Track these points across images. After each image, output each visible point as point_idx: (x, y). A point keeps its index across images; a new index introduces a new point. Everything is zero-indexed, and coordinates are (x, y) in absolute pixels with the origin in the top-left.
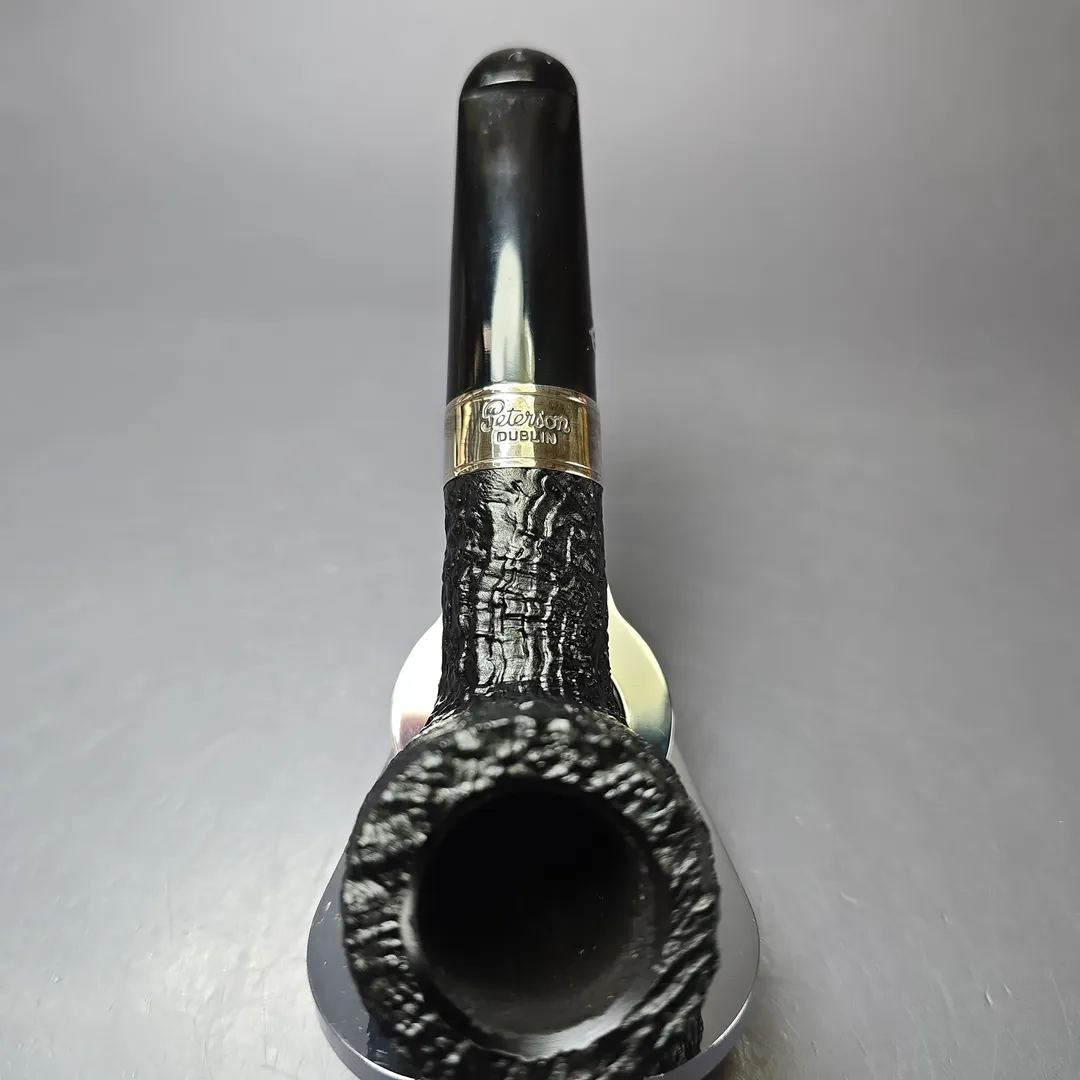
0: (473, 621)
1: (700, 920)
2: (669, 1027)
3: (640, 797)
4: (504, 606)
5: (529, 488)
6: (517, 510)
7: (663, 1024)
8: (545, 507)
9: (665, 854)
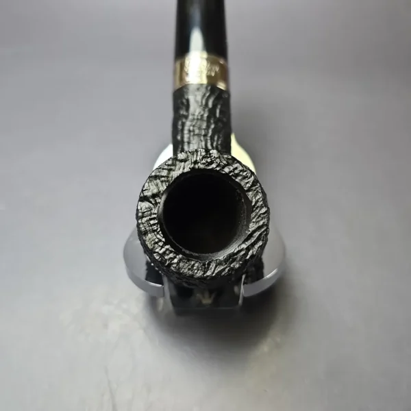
0: (182, 137)
1: (262, 216)
2: (251, 252)
3: (241, 175)
4: (194, 131)
5: (203, 90)
6: (199, 98)
7: (249, 251)
8: (209, 97)
9: (250, 194)
